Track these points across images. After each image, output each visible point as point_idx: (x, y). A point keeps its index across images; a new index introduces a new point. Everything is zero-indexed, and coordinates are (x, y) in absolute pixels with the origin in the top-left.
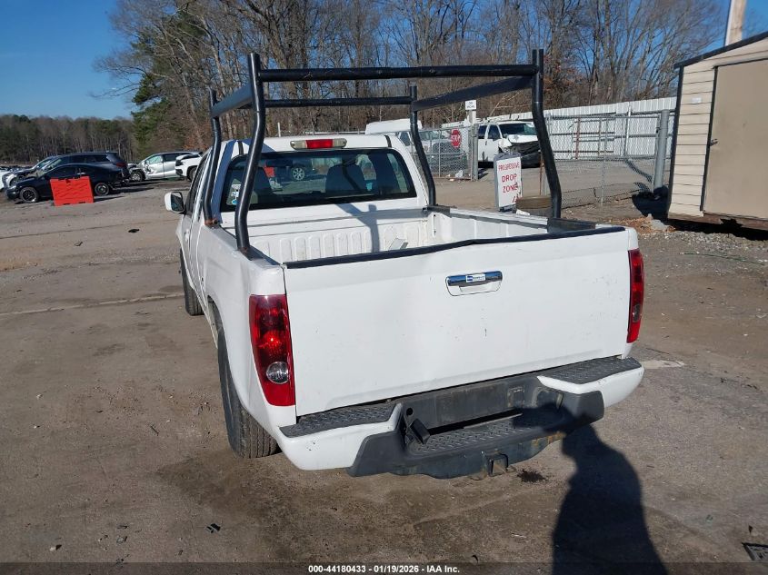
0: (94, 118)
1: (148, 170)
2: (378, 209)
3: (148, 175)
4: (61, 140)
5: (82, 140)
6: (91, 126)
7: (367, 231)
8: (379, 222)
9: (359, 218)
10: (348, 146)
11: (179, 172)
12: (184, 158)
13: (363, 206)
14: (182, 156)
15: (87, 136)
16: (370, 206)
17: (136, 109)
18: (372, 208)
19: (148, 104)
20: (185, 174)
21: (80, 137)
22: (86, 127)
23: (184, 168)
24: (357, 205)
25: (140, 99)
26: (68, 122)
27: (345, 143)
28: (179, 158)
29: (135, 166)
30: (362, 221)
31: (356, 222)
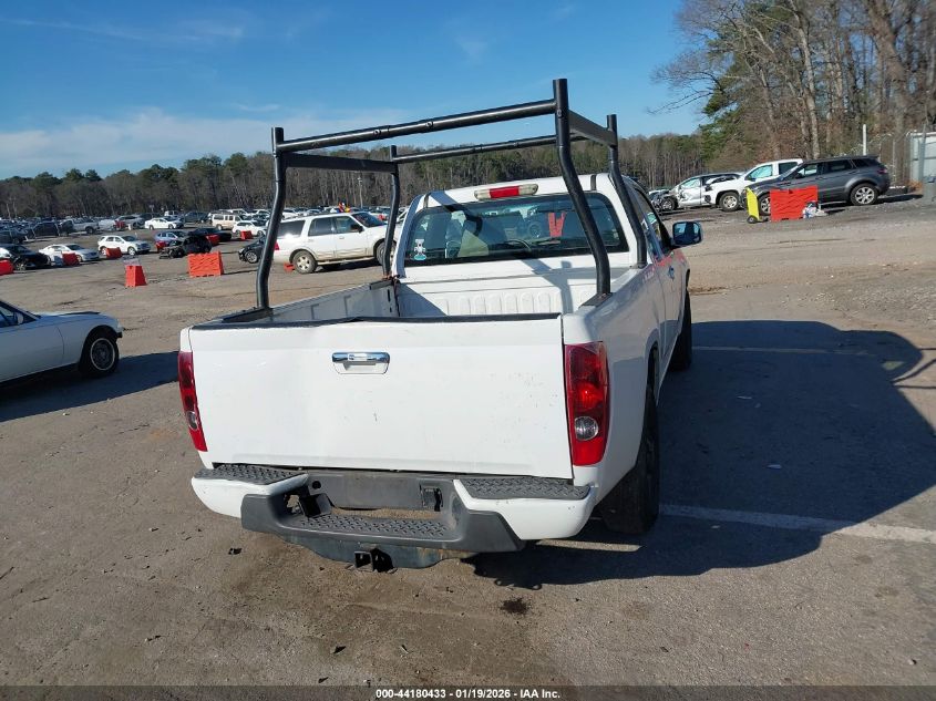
0: (670, 135)
1: (682, 197)
2: (574, 266)
3: (681, 203)
4: (632, 163)
5: (654, 160)
6: (665, 144)
7: (557, 291)
8: (571, 282)
9: (546, 277)
10: (540, 192)
11: (708, 198)
12: (714, 182)
13: (554, 263)
14: (712, 180)
15: (660, 157)
16: (563, 263)
17: (706, 120)
18: (566, 265)
19: (720, 113)
20: (713, 201)
21: (651, 158)
22: (660, 146)
23: (713, 195)
24: (547, 261)
25: (712, 109)
26: (641, 140)
27: (536, 189)
28: (709, 182)
29: (667, 193)
30: (550, 280)
31: (540, 280)
